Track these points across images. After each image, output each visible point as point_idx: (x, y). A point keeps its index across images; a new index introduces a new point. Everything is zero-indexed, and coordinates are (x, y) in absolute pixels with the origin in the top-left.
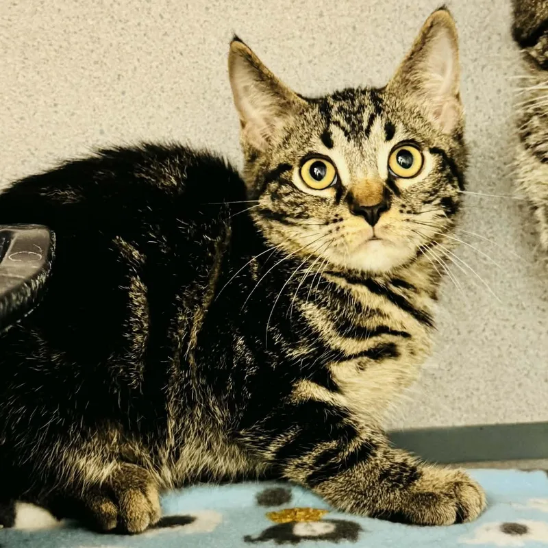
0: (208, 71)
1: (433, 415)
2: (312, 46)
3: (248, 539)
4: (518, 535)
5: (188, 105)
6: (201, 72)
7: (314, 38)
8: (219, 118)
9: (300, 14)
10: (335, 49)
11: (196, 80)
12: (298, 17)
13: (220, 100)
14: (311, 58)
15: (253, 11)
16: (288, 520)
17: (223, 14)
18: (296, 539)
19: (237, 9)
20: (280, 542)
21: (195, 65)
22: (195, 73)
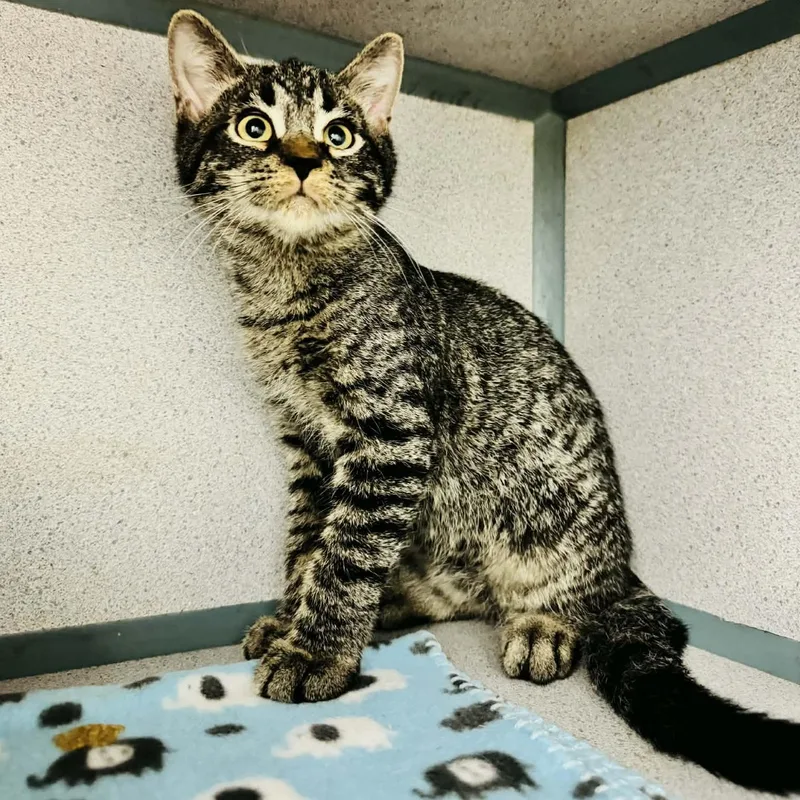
0: (30, 243)
1: (243, 592)
2: (144, 228)
3: (33, 782)
4: (333, 741)
5: (5, 276)
6: (23, 243)
7: (145, 222)
8: (39, 292)
9: (132, 197)
10: (166, 234)
11: (16, 250)
12: (131, 200)
13: (41, 273)
14: (142, 240)
15: (84, 189)
16: (80, 745)
17: (51, 187)
18: (91, 776)
19: (67, 185)
20: (72, 783)
21: (17, 236)
22: (16, 244)
